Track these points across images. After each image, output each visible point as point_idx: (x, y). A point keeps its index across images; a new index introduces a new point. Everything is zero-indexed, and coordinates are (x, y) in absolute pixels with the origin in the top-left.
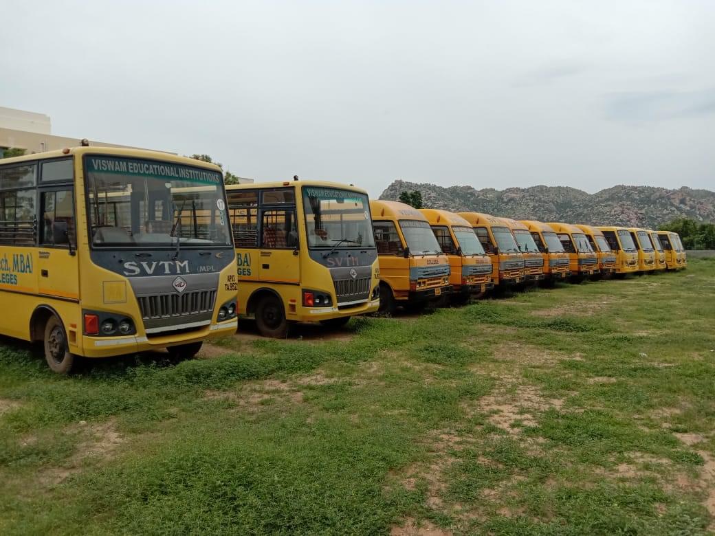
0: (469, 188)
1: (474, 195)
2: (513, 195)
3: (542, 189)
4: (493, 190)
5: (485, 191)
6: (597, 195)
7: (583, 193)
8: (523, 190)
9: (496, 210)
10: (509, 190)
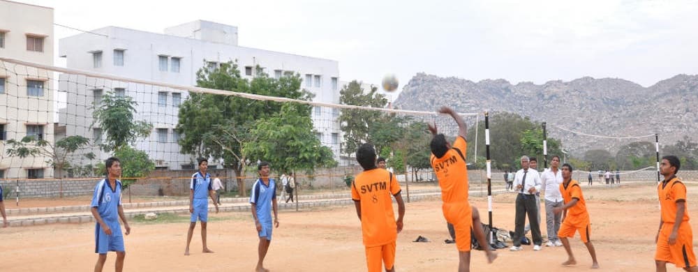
0: (504, 81)
1: (510, 91)
2: (555, 90)
3: (588, 82)
4: (530, 84)
5: (522, 85)
6: (654, 88)
7: (637, 87)
8: (566, 84)
9: (536, 110)
10: (549, 84)
